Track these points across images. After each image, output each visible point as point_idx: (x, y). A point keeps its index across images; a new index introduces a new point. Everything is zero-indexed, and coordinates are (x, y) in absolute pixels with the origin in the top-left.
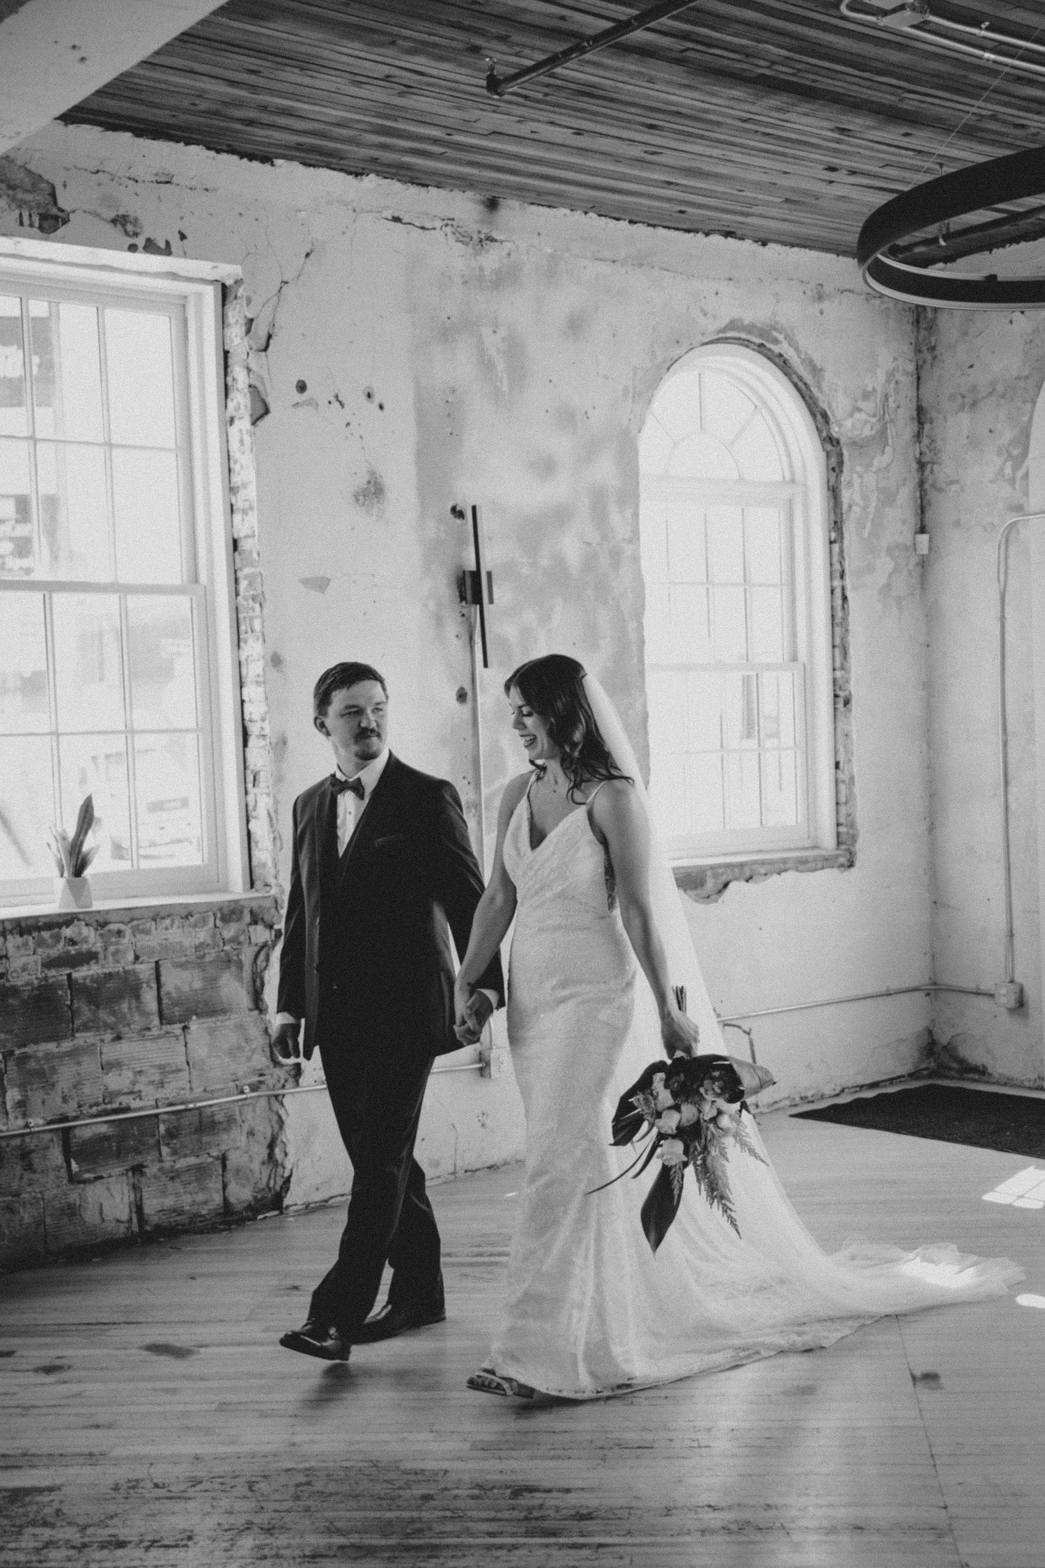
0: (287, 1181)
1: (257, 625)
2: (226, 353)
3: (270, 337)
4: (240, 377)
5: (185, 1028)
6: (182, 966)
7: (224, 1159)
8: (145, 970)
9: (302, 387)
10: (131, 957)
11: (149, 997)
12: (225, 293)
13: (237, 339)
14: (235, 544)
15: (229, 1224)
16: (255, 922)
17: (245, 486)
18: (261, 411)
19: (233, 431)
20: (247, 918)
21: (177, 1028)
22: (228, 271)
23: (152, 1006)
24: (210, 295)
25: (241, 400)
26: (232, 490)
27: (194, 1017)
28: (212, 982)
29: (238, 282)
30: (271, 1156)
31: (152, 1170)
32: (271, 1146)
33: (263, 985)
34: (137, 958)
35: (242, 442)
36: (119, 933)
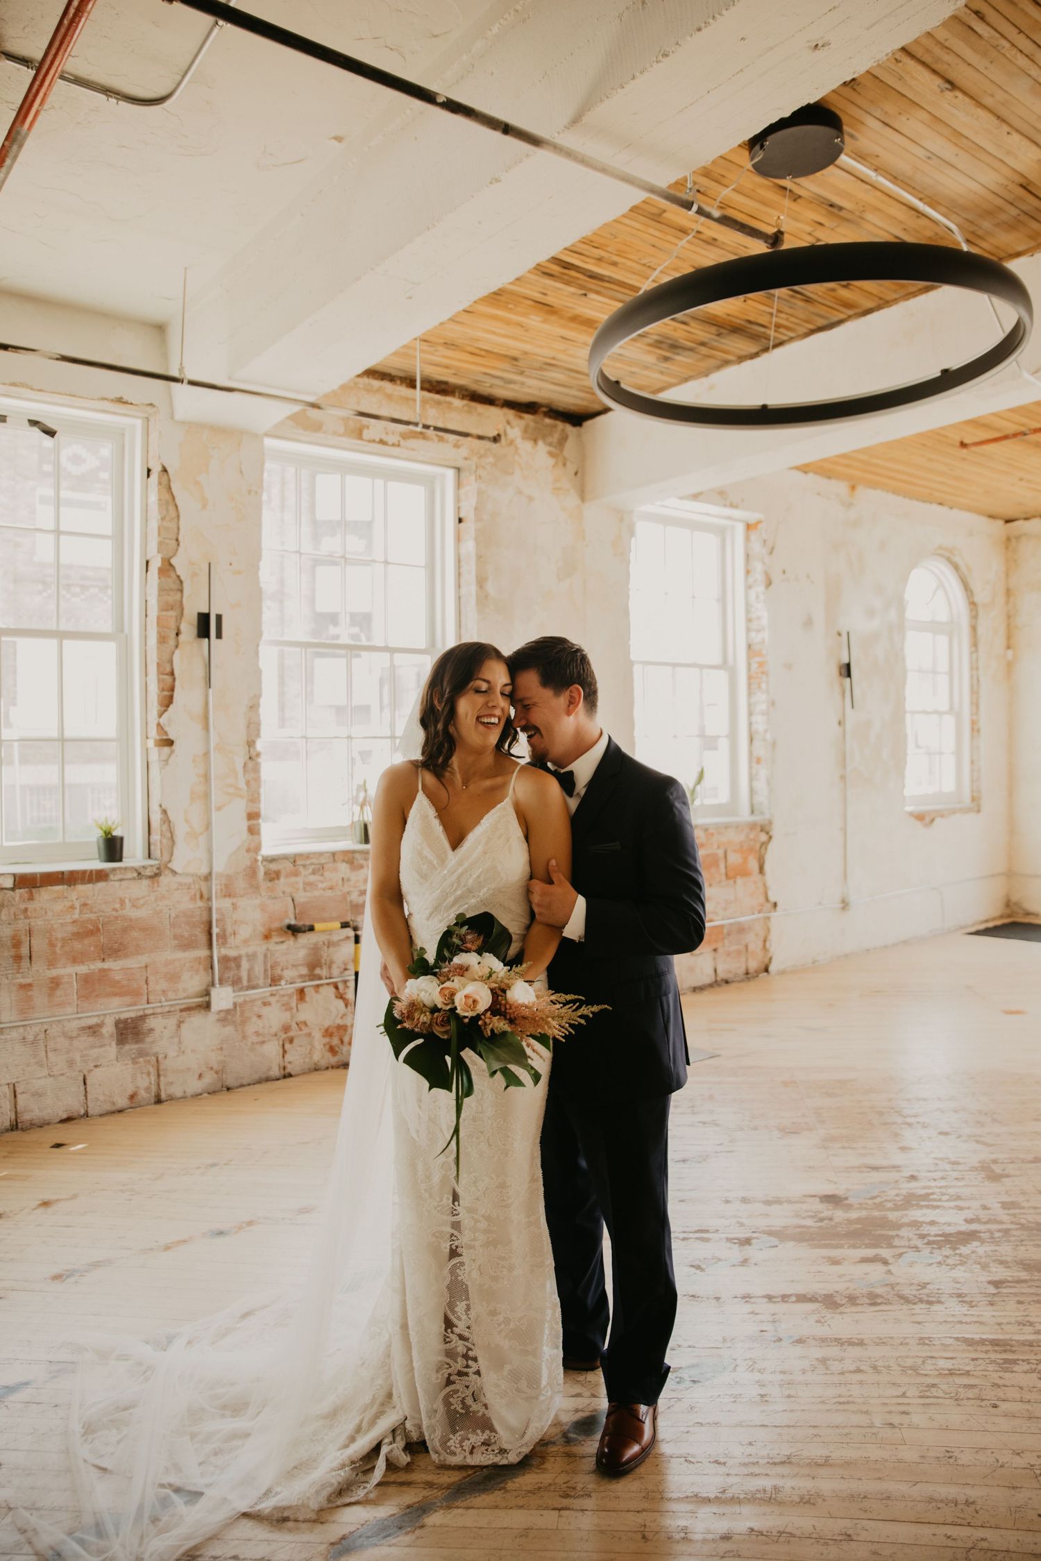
0: (771, 959)
1: (764, 686)
2: (748, 555)
3: (773, 548)
4: (758, 567)
5: (735, 882)
6: (735, 851)
7: (746, 947)
8: (720, 852)
9: (784, 572)
10: (715, 846)
11: (722, 866)
12: (749, 527)
13: (756, 547)
14: (749, 646)
15: (749, 979)
16: (762, 830)
17: (759, 618)
18: (769, 583)
19: (752, 593)
20: (759, 829)
21: (731, 882)
22: (752, 517)
23: (723, 870)
24: (740, 529)
25: (758, 576)
26: (749, 620)
27: (738, 877)
28: (745, 860)
29: (759, 522)
30: (764, 946)
31: (721, 951)
32: (765, 941)
33: (764, 862)
34: (718, 848)
35: (757, 597)
36: (712, 834)
